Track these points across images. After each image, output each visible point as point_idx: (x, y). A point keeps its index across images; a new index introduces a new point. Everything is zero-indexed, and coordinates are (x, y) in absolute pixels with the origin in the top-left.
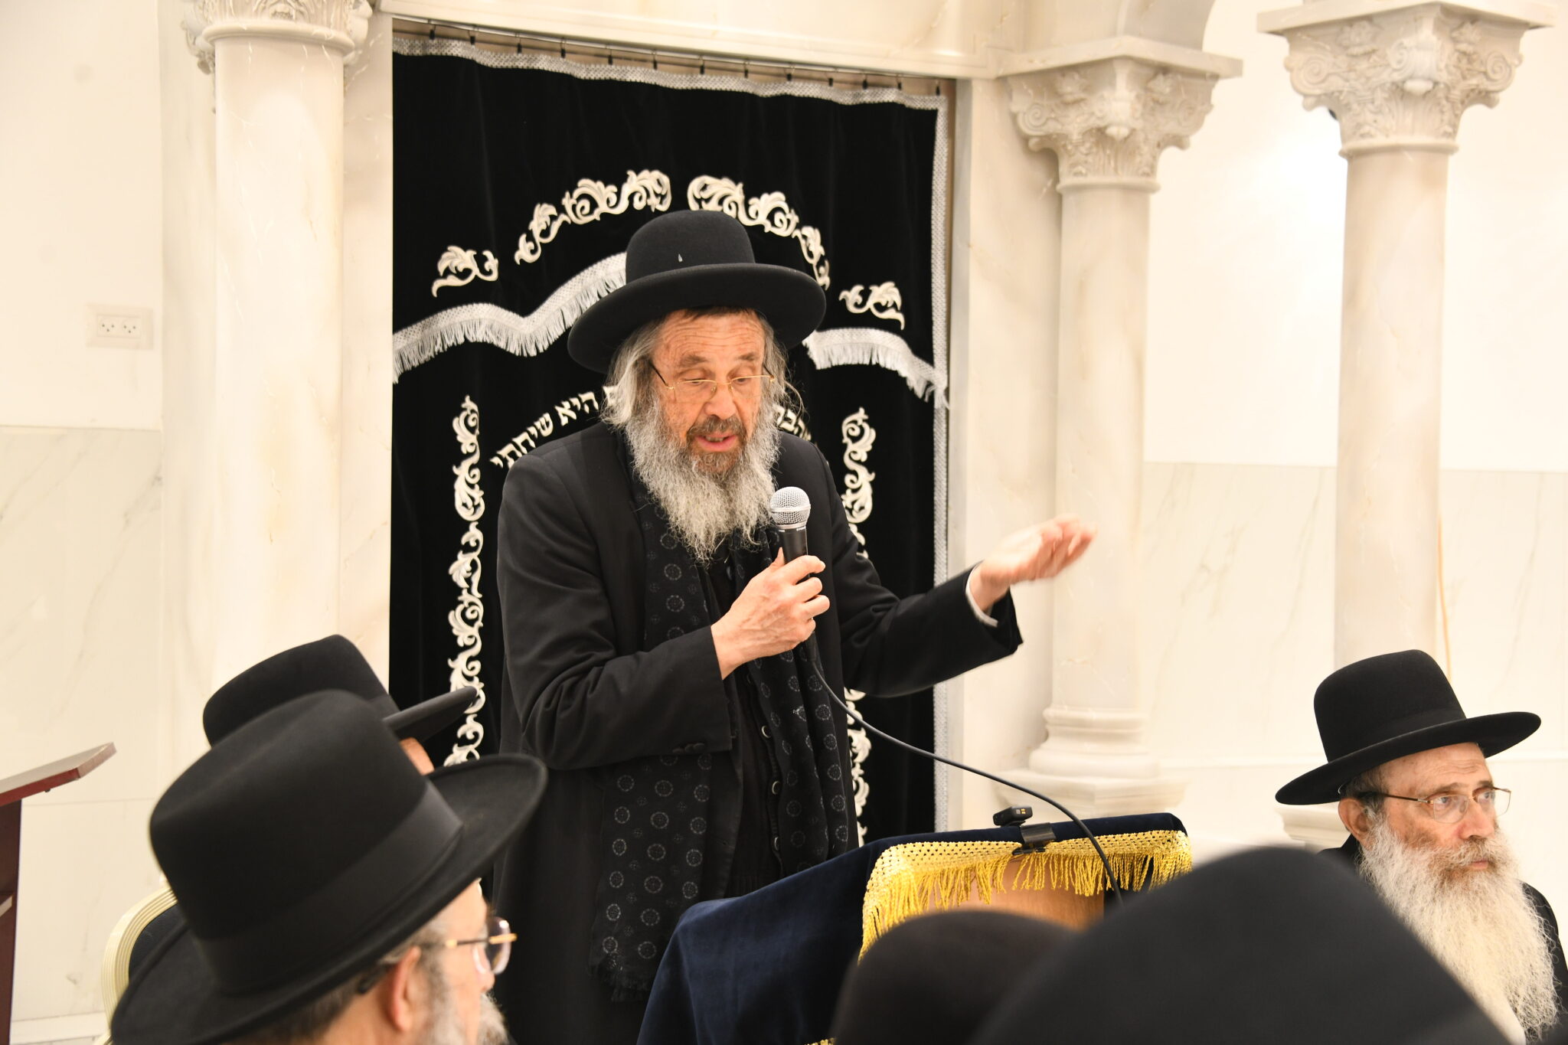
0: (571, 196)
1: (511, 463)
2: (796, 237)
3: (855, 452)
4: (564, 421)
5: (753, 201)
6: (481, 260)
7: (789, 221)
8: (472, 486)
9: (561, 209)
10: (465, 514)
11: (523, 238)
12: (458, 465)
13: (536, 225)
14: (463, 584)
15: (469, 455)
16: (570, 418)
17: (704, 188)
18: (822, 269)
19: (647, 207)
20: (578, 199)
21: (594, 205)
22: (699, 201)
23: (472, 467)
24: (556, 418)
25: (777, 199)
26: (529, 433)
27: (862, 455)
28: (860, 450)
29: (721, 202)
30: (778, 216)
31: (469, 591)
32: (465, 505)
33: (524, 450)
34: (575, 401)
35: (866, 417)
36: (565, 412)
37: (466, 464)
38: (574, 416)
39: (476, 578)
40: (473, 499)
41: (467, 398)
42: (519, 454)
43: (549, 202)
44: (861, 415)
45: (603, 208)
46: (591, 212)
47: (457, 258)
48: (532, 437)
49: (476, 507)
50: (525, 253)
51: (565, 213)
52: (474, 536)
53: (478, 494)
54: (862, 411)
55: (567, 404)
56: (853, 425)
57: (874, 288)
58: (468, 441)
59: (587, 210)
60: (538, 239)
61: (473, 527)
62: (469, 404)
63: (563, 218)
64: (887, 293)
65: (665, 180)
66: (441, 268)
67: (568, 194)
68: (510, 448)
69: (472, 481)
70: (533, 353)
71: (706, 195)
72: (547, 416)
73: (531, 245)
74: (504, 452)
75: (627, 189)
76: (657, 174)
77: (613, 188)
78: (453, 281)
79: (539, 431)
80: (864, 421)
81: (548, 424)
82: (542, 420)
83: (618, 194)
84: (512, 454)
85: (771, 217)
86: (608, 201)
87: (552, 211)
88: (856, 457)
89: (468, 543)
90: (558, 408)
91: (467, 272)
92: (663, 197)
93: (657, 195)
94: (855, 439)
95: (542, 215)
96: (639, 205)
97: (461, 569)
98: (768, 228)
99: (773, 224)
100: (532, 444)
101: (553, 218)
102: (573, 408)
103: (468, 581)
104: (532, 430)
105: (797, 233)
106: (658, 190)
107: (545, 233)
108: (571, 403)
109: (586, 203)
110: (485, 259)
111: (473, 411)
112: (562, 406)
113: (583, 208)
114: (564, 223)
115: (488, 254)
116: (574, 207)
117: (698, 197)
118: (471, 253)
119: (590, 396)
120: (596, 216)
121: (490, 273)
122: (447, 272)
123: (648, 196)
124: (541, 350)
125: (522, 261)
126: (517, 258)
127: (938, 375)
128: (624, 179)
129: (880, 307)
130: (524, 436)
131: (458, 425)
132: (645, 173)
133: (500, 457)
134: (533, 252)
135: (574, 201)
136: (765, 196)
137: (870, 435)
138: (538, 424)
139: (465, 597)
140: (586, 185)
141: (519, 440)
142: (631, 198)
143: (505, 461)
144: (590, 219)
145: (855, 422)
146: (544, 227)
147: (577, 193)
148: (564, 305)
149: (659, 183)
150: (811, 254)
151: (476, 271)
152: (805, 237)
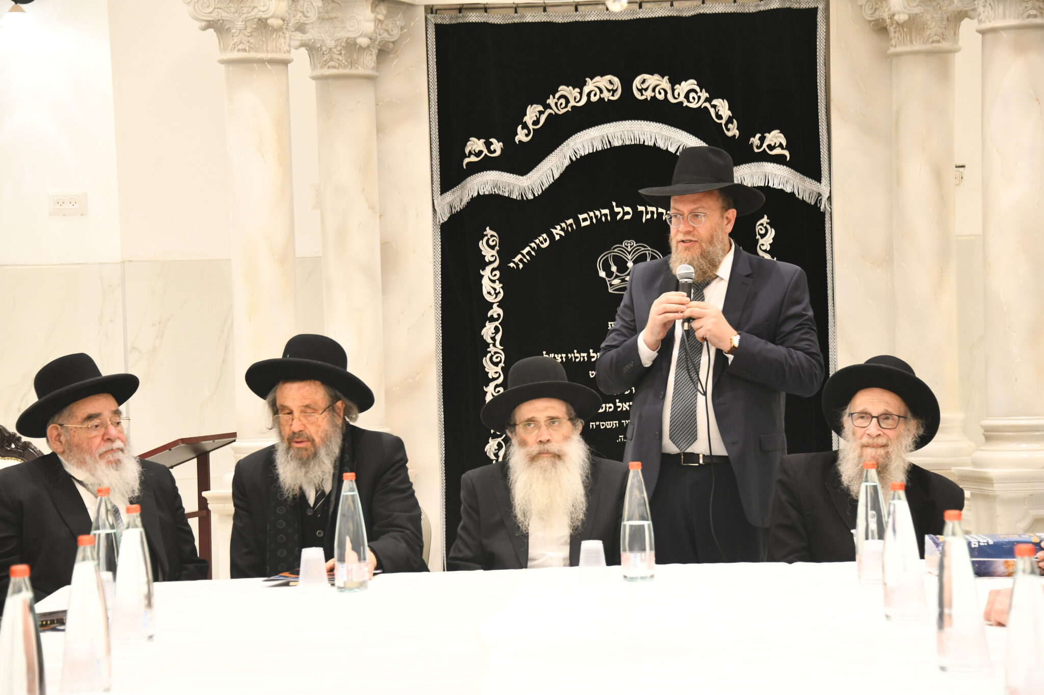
0: (554, 98)
1: (521, 266)
2: (705, 107)
3: (763, 245)
4: (557, 237)
5: (677, 86)
6: (488, 145)
7: (699, 98)
8: (494, 282)
9: (547, 106)
10: (489, 299)
11: (520, 127)
12: (484, 269)
13: (529, 118)
14: (490, 341)
15: (491, 263)
16: (561, 235)
17: (644, 81)
18: (730, 126)
19: (601, 99)
20: (558, 99)
21: (568, 101)
22: (640, 91)
23: (493, 270)
24: (551, 236)
25: (691, 84)
26: (531, 247)
27: (767, 246)
28: (766, 242)
29: (654, 90)
30: (692, 95)
31: (494, 345)
32: (489, 293)
33: (528, 257)
34: (563, 225)
35: (768, 221)
36: (557, 232)
37: (489, 269)
38: (563, 233)
39: (498, 337)
40: (495, 289)
41: (488, 228)
42: (525, 260)
43: (537, 104)
44: (765, 220)
45: (572, 103)
46: (566, 106)
47: (476, 144)
48: (533, 249)
49: (497, 294)
50: (521, 136)
51: (551, 108)
52: (496, 311)
53: (498, 286)
54: (766, 217)
55: (558, 227)
56: (761, 227)
57: (767, 135)
58: (489, 254)
59: (564, 105)
60: (531, 127)
61: (495, 306)
62: (489, 232)
63: (549, 111)
64: (775, 137)
65: (616, 80)
66: (467, 152)
67: (551, 97)
68: (519, 256)
69: (494, 278)
70: (531, 197)
71: (644, 86)
72: (545, 236)
73: (526, 131)
74: (516, 260)
75: (586, 90)
76: (609, 77)
77: (578, 90)
78: (473, 159)
79: (538, 245)
80: (767, 223)
81: (545, 240)
82: (541, 238)
83: (581, 93)
84: (521, 260)
85: (687, 96)
86: (575, 99)
87: (541, 108)
88: (764, 248)
89: (492, 316)
90: (553, 230)
91: (481, 152)
92: (614, 91)
93: (609, 90)
94: (763, 236)
95: (532, 113)
96: (594, 99)
97: (488, 331)
98: (686, 103)
99: (689, 101)
100: (533, 253)
101: (541, 113)
102: (562, 229)
103: (493, 339)
104: (533, 245)
105: (707, 105)
106: (610, 87)
107: (536, 123)
108: (561, 226)
109: (563, 101)
110: (492, 143)
111: (492, 236)
112: (556, 229)
113: (561, 104)
114: (550, 114)
115: (493, 140)
116: (556, 104)
117: (640, 88)
118: (482, 141)
119: (570, 221)
120: (569, 109)
121: (495, 151)
122: (470, 153)
123: (601, 92)
124: (536, 195)
125: (520, 141)
126: (517, 140)
127: (823, 188)
128: (584, 83)
129: (771, 147)
130: (528, 249)
131: (482, 245)
132: (598, 78)
133: (514, 262)
134: (527, 135)
135: (556, 100)
136: (683, 83)
137: (772, 233)
138: (537, 241)
139: (492, 349)
140: (563, 90)
141: (525, 252)
142: (589, 95)
143: (517, 265)
144: (565, 110)
145: (762, 224)
146: (535, 119)
147: (557, 96)
148: (553, 165)
149: (611, 82)
150: (719, 117)
151: (485, 152)
152: (714, 106)
